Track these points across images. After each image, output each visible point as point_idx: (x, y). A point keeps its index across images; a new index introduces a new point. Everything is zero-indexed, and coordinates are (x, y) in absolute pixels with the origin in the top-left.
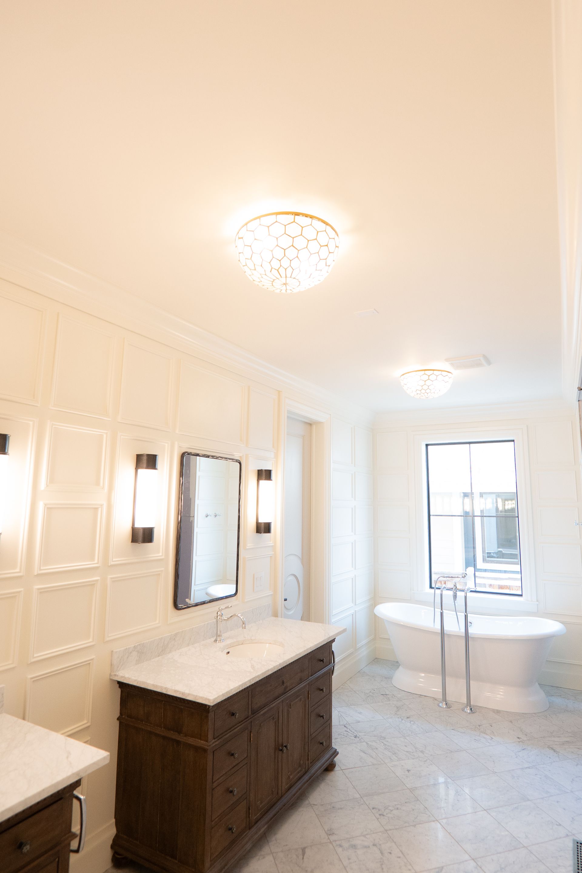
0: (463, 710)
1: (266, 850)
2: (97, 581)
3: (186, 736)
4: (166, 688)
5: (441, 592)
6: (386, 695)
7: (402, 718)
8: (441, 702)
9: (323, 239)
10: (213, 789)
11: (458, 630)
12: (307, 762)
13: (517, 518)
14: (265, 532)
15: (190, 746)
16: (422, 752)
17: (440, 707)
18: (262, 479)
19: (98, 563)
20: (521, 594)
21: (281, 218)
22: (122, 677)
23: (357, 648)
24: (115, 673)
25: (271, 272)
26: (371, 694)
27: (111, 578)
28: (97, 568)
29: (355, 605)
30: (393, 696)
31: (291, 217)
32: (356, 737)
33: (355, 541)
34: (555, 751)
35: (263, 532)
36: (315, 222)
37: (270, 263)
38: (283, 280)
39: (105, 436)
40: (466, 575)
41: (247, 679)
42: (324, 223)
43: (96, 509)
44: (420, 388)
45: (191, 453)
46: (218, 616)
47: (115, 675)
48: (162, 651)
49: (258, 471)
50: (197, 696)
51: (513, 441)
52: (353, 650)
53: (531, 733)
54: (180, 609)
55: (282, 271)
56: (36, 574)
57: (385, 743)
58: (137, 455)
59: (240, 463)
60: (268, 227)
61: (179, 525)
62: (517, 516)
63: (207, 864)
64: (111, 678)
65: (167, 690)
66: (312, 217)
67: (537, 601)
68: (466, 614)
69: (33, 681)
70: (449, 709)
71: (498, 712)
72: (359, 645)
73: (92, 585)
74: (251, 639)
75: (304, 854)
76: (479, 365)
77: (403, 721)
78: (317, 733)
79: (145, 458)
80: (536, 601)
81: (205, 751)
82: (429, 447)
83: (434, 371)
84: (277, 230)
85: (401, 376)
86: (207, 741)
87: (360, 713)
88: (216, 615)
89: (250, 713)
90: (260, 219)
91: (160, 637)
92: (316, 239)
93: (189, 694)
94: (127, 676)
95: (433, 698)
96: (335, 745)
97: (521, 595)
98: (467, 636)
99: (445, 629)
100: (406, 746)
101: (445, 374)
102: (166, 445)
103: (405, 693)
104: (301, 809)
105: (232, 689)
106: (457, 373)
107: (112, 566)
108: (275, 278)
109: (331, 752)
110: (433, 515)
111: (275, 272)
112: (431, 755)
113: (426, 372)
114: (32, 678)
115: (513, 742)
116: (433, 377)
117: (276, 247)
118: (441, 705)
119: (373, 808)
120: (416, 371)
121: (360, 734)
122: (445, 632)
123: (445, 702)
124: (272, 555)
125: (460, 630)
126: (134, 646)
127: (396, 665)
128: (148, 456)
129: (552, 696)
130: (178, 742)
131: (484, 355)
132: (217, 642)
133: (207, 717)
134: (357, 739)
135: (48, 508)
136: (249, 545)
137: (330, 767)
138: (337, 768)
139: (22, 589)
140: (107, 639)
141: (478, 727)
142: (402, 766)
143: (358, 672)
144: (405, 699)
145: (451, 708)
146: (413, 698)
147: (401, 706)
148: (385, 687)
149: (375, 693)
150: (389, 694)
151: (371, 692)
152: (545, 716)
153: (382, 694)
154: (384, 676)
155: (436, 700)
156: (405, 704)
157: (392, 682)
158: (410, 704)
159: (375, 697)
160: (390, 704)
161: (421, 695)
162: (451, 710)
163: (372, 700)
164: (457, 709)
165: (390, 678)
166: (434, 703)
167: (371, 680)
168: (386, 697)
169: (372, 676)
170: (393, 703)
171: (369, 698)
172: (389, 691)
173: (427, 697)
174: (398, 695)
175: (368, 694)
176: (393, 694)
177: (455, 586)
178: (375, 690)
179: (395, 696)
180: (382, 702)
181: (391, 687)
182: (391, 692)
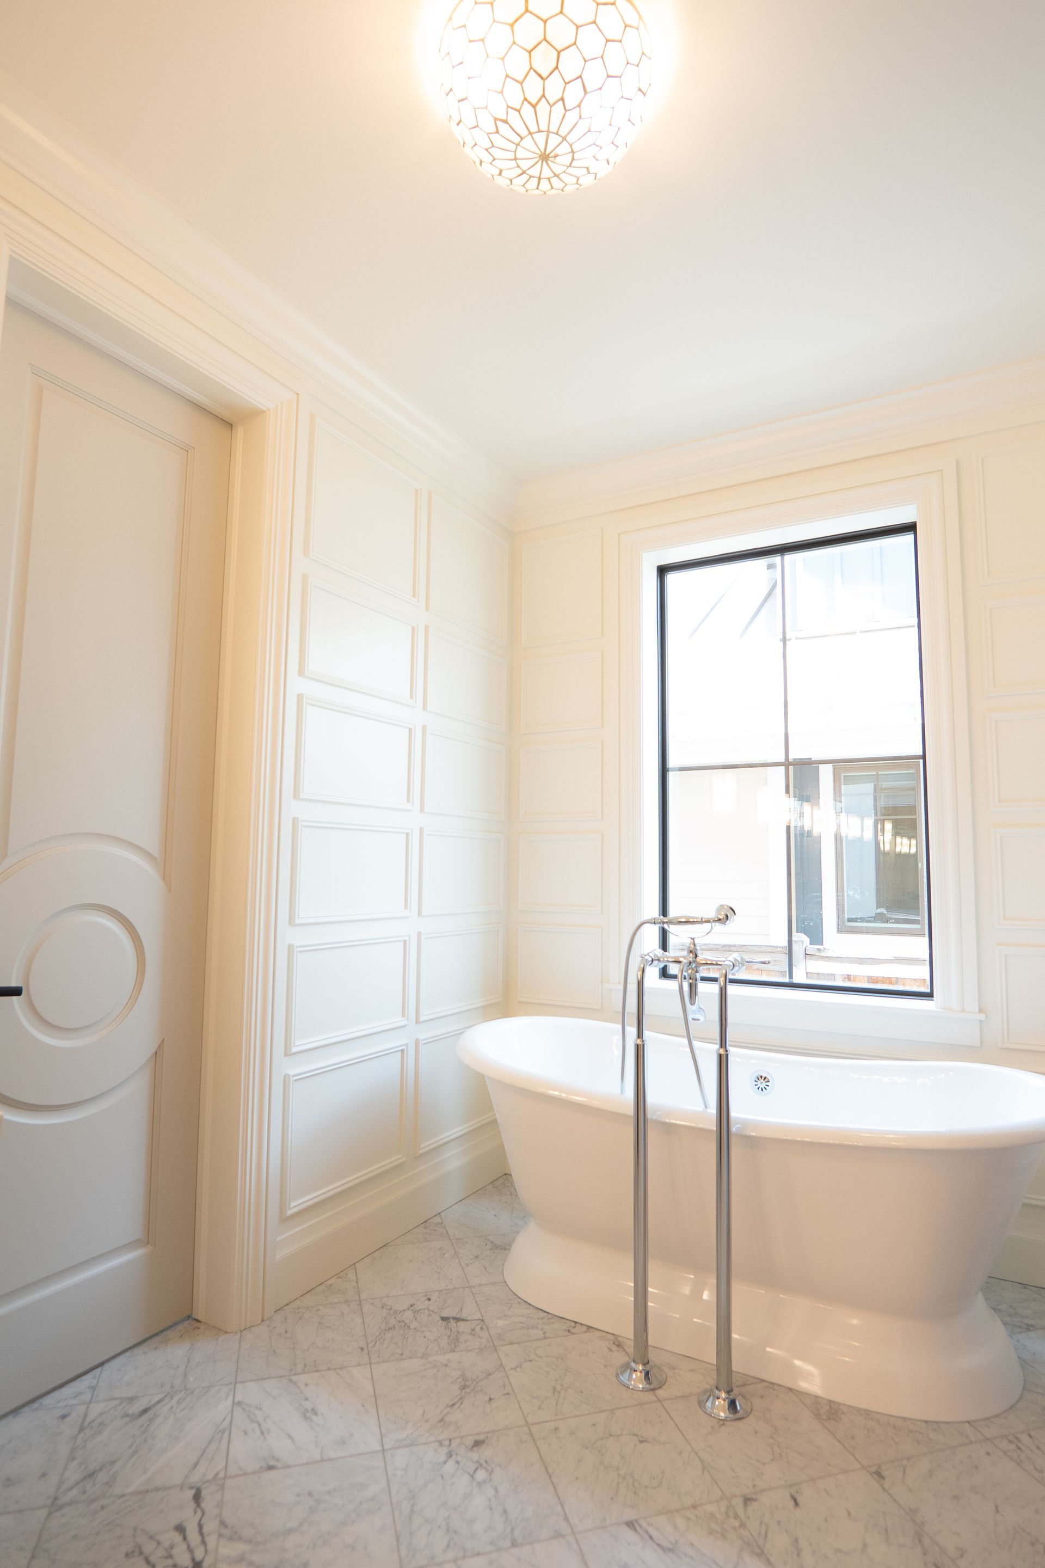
0: (703, 1402)
5: (640, 973)
8: (630, 1365)
17: (623, 1384)
20: (928, 990)
23: (421, 1152)
26: (407, 1315)
29: (417, 1022)
30: (478, 1329)
33: (420, 828)
40: (730, 913)
51: (910, 528)
52: (404, 1159)
67: (981, 1011)
68: (722, 1051)
72: (426, 1145)
80: (977, 1011)
82: (667, 575)
87: (309, 1414)
95: (612, 1338)
97: (930, 995)
99: (649, 1102)
110: (676, 770)
118: (628, 1373)
122: (649, 1116)
123: (644, 1365)
141: (738, 1510)
143: (422, 1225)
144: (512, 1344)
145: (660, 1392)
146: (543, 1336)
147: (482, 1380)
148: (470, 1287)
149: (426, 1311)
150: (468, 1319)
151: (412, 1308)
152: (1011, 1438)
153: (444, 1319)
154: (489, 1240)
155: (624, 1350)
156: (501, 1365)
157: (503, 1265)
158: (520, 1366)
159: (415, 1329)
160: (446, 1365)
161: (576, 1323)
162: (659, 1400)
163: (396, 1344)
164: (682, 1397)
165: (505, 1249)
166: (606, 1366)
167: (444, 1254)
168: (448, 1333)
169: (457, 1239)
170: (460, 1363)
171: (388, 1335)
172: (476, 1302)
173: (594, 1330)
174: (497, 1323)
175: (395, 1318)
176: (481, 1318)
177: (693, 952)
178: (431, 1298)
179: (484, 1327)
180: (425, 1356)
181: (492, 1284)
182: (479, 1309)
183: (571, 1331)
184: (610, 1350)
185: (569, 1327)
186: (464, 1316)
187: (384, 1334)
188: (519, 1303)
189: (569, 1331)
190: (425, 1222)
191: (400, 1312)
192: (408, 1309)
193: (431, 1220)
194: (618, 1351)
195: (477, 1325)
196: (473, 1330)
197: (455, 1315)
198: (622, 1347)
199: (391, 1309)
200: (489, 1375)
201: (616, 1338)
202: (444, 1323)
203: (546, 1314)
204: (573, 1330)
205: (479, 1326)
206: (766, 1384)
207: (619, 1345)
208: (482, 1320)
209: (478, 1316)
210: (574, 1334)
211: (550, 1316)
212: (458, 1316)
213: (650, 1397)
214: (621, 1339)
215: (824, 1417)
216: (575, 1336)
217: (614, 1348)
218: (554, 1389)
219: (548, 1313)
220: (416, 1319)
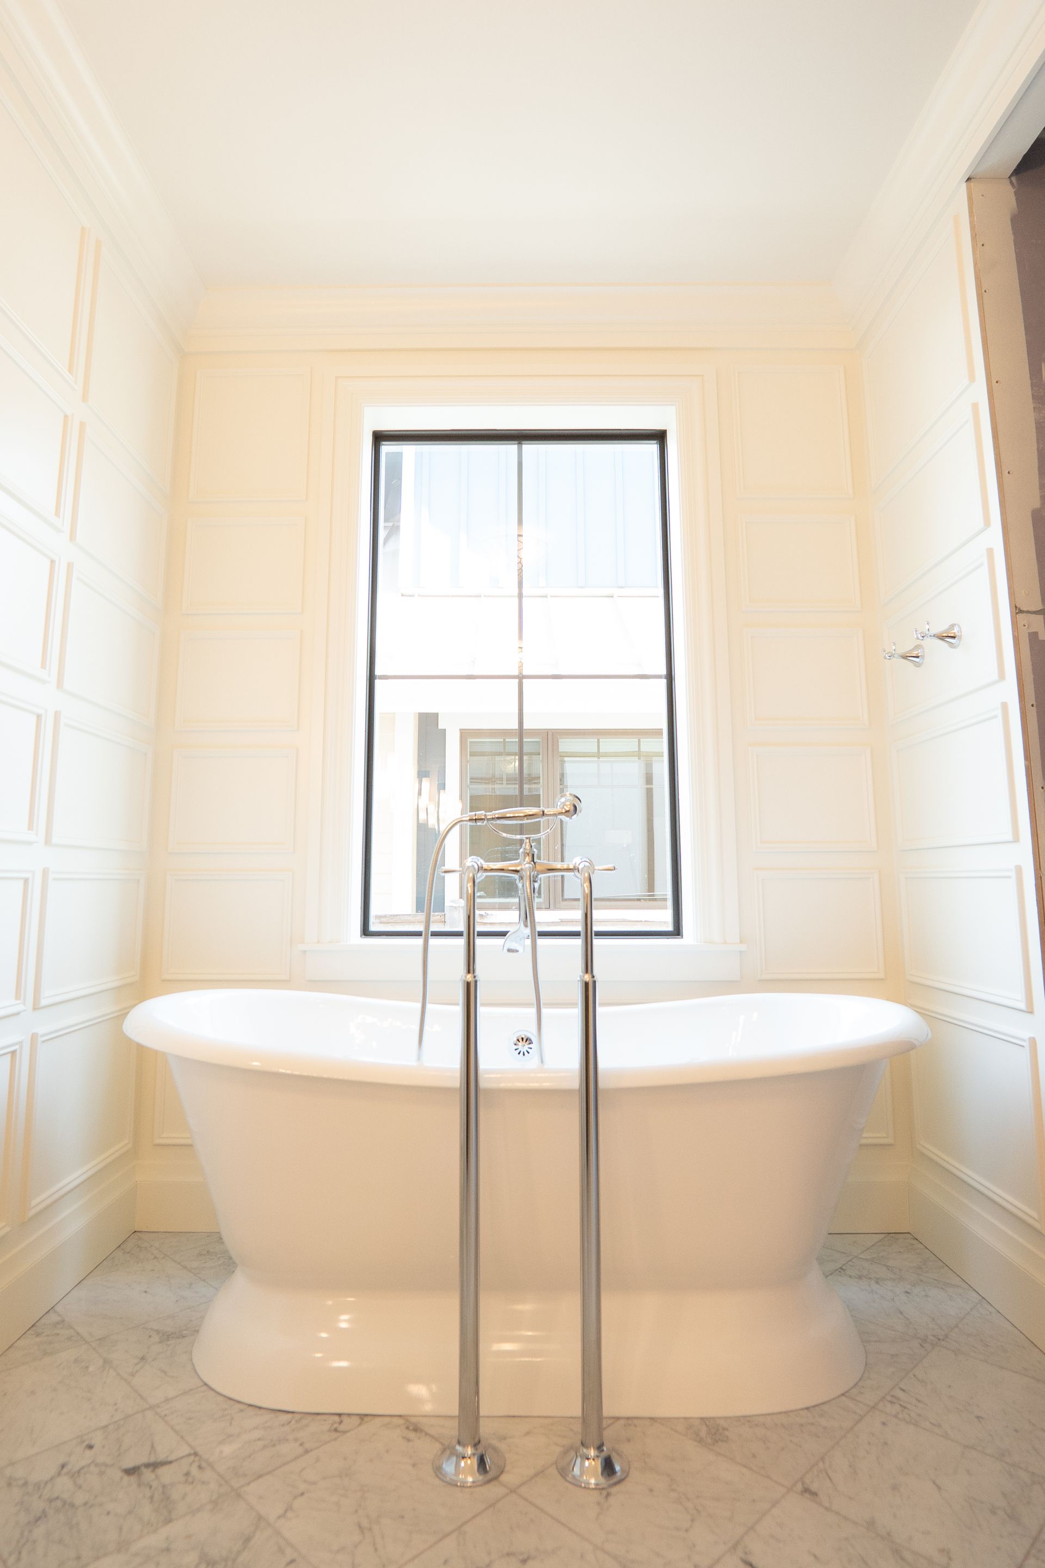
0: (563, 1474)
6: (156, 1468)
8: (453, 1453)
17: (449, 1481)
30: (194, 1470)
67: (741, 942)
80: (738, 941)
95: (401, 1421)
97: (677, 933)
98: (590, 1086)
99: (482, 1066)
110: (387, 677)
118: (451, 1468)
122: (483, 1084)
123: (474, 1447)
143: (29, 1332)
144: (260, 1476)
145: (504, 1478)
146: (301, 1450)
147: (239, 1553)
148: (152, 1408)
149: (93, 1468)
150: (170, 1459)
151: (65, 1470)
152: (889, 1398)
153: (130, 1472)
154: (152, 1329)
155: (427, 1434)
156: (260, 1518)
157: (191, 1360)
158: (289, 1508)
159: (85, 1504)
160: (168, 1550)
161: (340, 1415)
162: (513, 1491)
163: (61, 1541)
164: (536, 1475)
165: (183, 1337)
166: (414, 1465)
167: (87, 1367)
168: (148, 1494)
169: (99, 1339)
170: (189, 1537)
171: (39, 1531)
172: (172, 1428)
173: (369, 1418)
174: (221, 1452)
175: (40, 1497)
176: (192, 1452)
178: (93, 1442)
179: (204, 1465)
180: (122, 1546)
181: (185, 1393)
182: (182, 1437)
183: (339, 1429)
184: (409, 1440)
185: (333, 1424)
186: (161, 1457)
187: (30, 1531)
188: (242, 1411)
189: (336, 1430)
190: (33, 1326)
191: (46, 1483)
192: (59, 1474)
193: (43, 1321)
194: (419, 1438)
195: (191, 1464)
196: (187, 1474)
197: (144, 1460)
198: (421, 1431)
199: (26, 1484)
200: (248, 1540)
201: (407, 1420)
202: (133, 1479)
203: (290, 1416)
204: (341, 1428)
205: (196, 1464)
206: (622, 1422)
207: (416, 1429)
208: (196, 1454)
209: (186, 1450)
210: (345, 1432)
211: (297, 1417)
212: (152, 1459)
213: (494, 1490)
214: (413, 1420)
215: (709, 1441)
216: (348, 1434)
217: (412, 1435)
218: (360, 1527)
219: (293, 1412)
220: (80, 1487)
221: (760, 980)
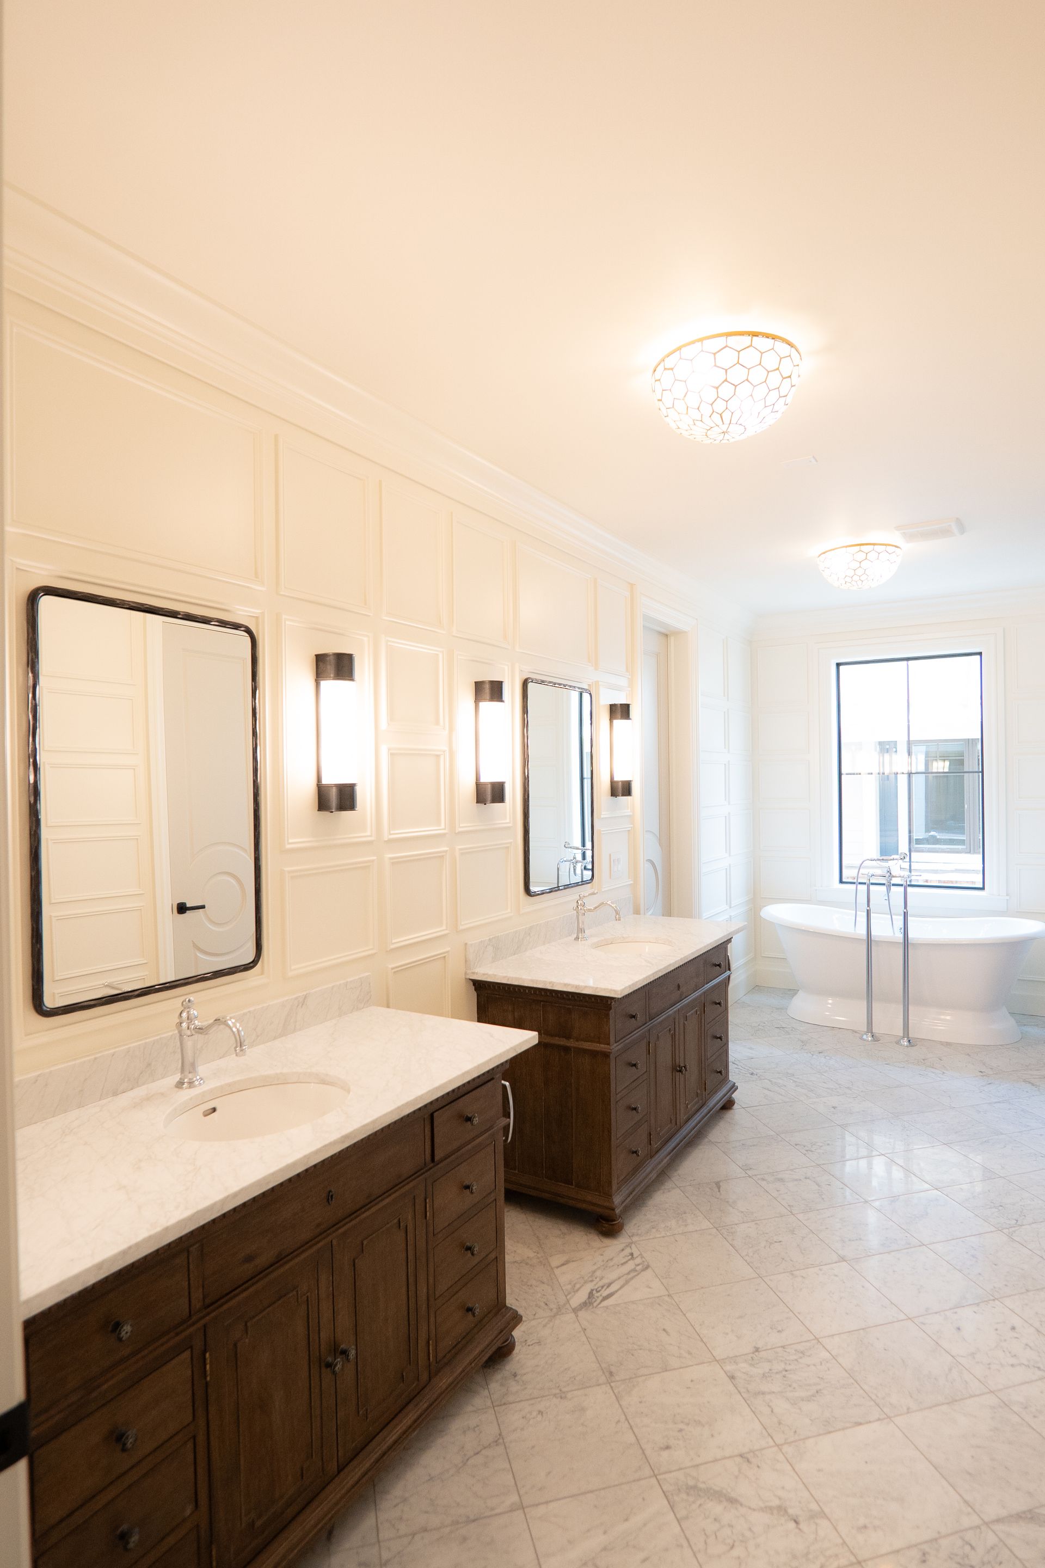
0: (898, 1043)
1: (668, 1185)
2: (446, 851)
3: (577, 1041)
4: (550, 983)
6: (783, 1028)
7: (812, 1053)
8: (865, 1034)
9: (786, 368)
10: (617, 1102)
11: (892, 934)
12: (704, 1093)
13: (981, 774)
14: (623, 795)
15: (585, 1051)
16: (848, 1088)
17: (864, 1040)
18: (616, 718)
19: (445, 829)
20: (981, 886)
21: (732, 341)
22: (484, 974)
24: (473, 971)
25: (710, 417)
26: (760, 1027)
27: (460, 849)
28: (444, 835)
29: (730, 908)
31: (746, 340)
32: (752, 1074)
33: (729, 813)
34: (1033, 1084)
35: (620, 795)
36: (780, 346)
37: (712, 405)
38: (724, 428)
39: (441, 656)
40: (905, 856)
41: (650, 973)
42: (790, 345)
43: (438, 756)
44: (851, 573)
45: (536, 680)
46: (579, 907)
47: (473, 973)
48: (518, 947)
49: (611, 706)
50: (597, 988)
51: (980, 654)
53: (999, 1066)
54: (534, 896)
55: (726, 416)
56: (386, 839)
57: (794, 1079)
58: (475, 682)
59: (590, 694)
60: (715, 354)
61: (527, 781)
62: (980, 770)
63: (614, 1187)
64: (468, 977)
65: (553, 984)
66: (774, 337)
67: (1007, 895)
68: (905, 911)
69: (395, 972)
70: (876, 1042)
71: (948, 1044)
73: (441, 857)
74: (623, 937)
75: (719, 1188)
76: (945, 532)
77: (814, 1056)
78: (714, 1057)
79: (487, 687)
80: (1006, 895)
81: (606, 1055)
82: (841, 667)
83: (875, 546)
84: (727, 358)
85: (820, 555)
86: (609, 1044)
87: (751, 1048)
88: (575, 905)
89: (648, 1018)
90: (702, 343)
91: (515, 930)
92: (778, 369)
93: (586, 987)
94: (490, 973)
95: (851, 1030)
96: (733, 1077)
97: (983, 888)
98: (906, 942)
99: (873, 933)
100: (824, 1083)
101: (890, 549)
102: (506, 667)
103: (810, 1025)
104: (701, 1147)
105: (637, 982)
106: (907, 546)
107: (459, 833)
108: (713, 425)
109: (729, 1086)
110: (847, 774)
111: (716, 418)
112: (862, 1091)
113: (863, 548)
114: (392, 969)
115: (974, 1077)
116: (872, 556)
117: (723, 382)
118: (865, 1037)
119: (796, 1145)
120: (846, 547)
121: (757, 1071)
122: (873, 938)
123: (872, 1034)
124: (630, 829)
125: (894, 934)
126: (489, 939)
127: (791, 992)
128: (492, 682)
129: (1025, 1025)
130: (566, 1049)
131: (957, 519)
132: (580, 939)
133: (607, 1016)
134: (755, 1076)
135: (392, 754)
136: (605, 814)
137: (728, 1105)
138: (736, 1106)
139: (375, 858)
140: (461, 928)
141: (922, 1061)
142: (825, 1103)
145: (879, 1041)
146: (822, 1029)
147: (808, 1040)
148: (778, 1019)
152: (1015, 1048)
157: (787, 1012)
161: (834, 1027)
164: (888, 1041)
166: (854, 1037)
172: (786, 1023)
173: (842, 1029)
174: (799, 1028)
177: (889, 872)
179: (793, 1029)
181: (787, 1018)
184: (857, 1033)
188: (806, 1023)
194: (860, 1033)
197: (780, 1026)
203: (817, 1025)
206: (925, 1039)
209: (790, 1026)
211: (820, 1026)
215: (945, 1045)
218: (839, 1041)
221: (1017, 912)
